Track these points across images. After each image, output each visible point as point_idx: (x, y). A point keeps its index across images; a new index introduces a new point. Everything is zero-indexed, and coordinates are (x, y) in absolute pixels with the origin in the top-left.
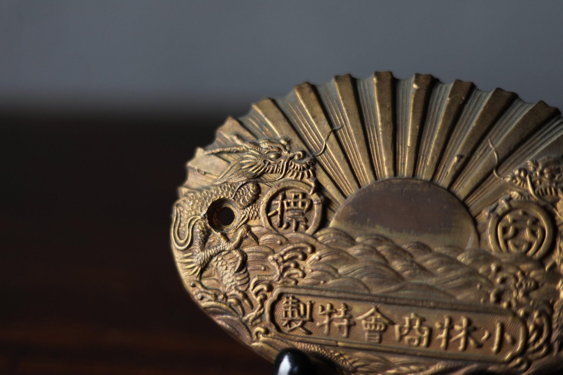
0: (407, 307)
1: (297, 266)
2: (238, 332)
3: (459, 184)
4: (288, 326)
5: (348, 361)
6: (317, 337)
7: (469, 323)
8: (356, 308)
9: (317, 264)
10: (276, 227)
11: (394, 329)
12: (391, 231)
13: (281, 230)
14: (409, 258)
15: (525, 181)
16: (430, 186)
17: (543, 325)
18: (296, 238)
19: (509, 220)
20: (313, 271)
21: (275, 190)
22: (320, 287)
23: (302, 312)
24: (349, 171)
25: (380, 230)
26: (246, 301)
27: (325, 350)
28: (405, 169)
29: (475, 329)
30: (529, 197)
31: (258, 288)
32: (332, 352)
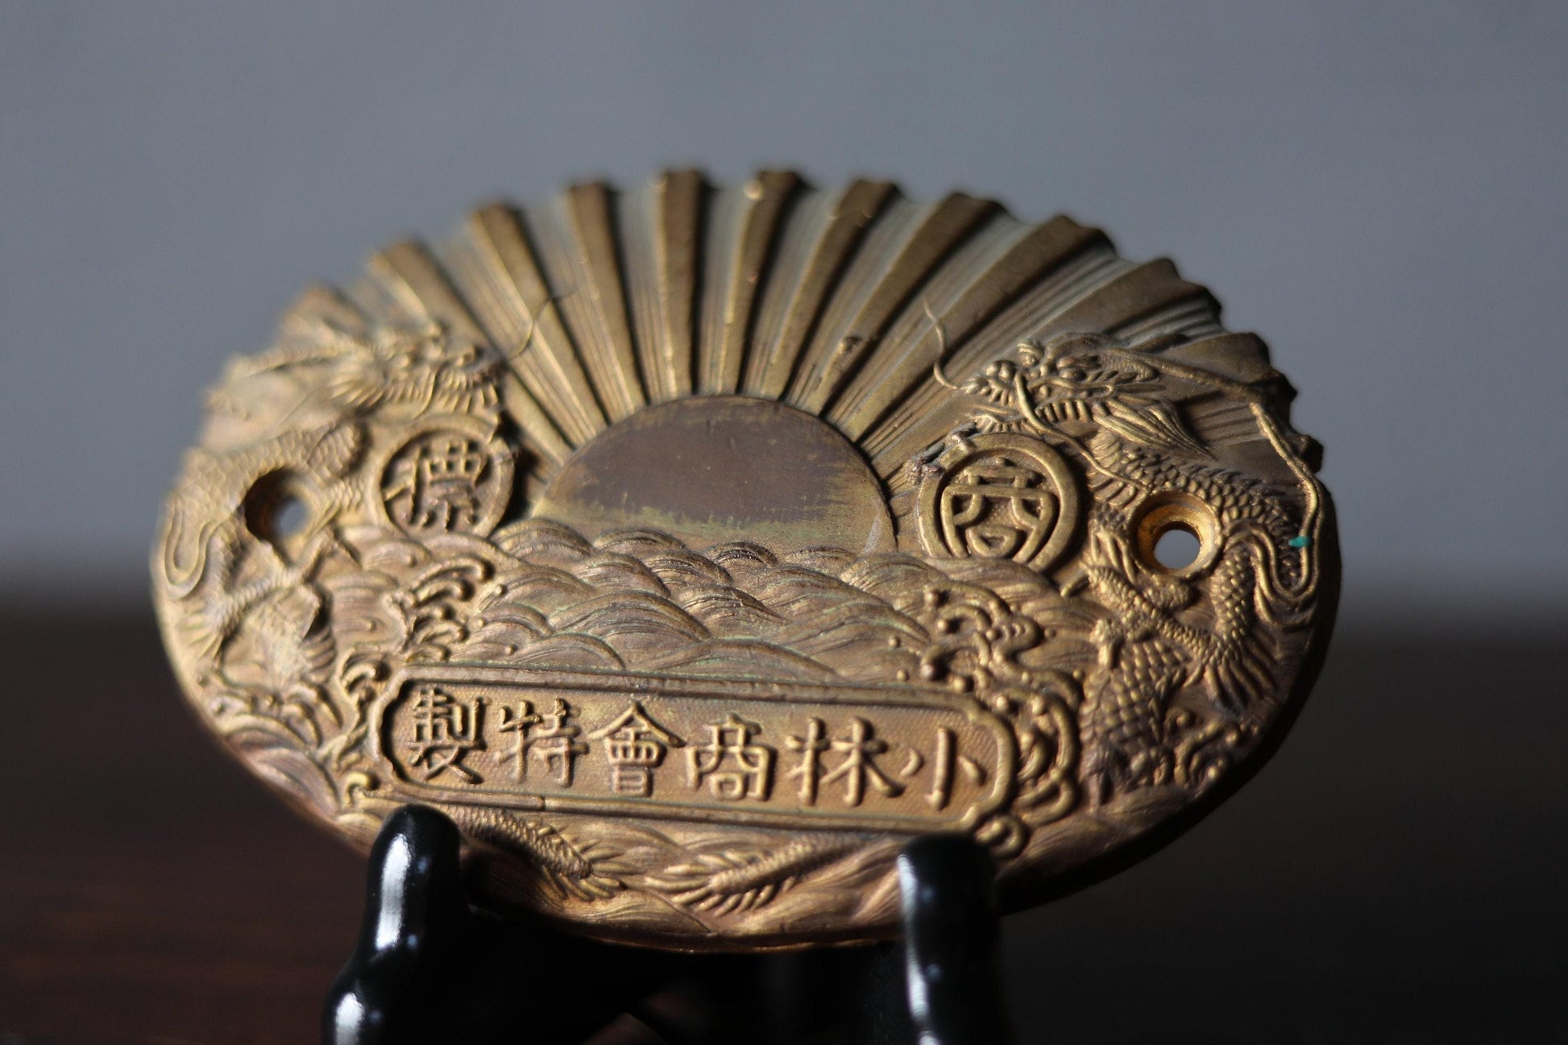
0: (716, 701)
1: (449, 615)
2: (306, 789)
3: (849, 405)
4: (425, 764)
5: (570, 847)
6: (494, 788)
7: (869, 732)
8: (591, 710)
9: (498, 607)
10: (404, 525)
11: (683, 757)
12: (678, 520)
13: (416, 530)
14: (720, 581)
15: (1011, 389)
16: (776, 409)
17: (1057, 732)
18: (450, 547)
19: (970, 481)
20: (486, 623)
21: (403, 437)
22: (503, 662)
23: (458, 727)
24: (583, 386)
25: (653, 518)
26: (325, 708)
27: (514, 821)
28: (719, 376)
29: (884, 748)
30: (1018, 424)
31: (354, 673)
32: (531, 825)
